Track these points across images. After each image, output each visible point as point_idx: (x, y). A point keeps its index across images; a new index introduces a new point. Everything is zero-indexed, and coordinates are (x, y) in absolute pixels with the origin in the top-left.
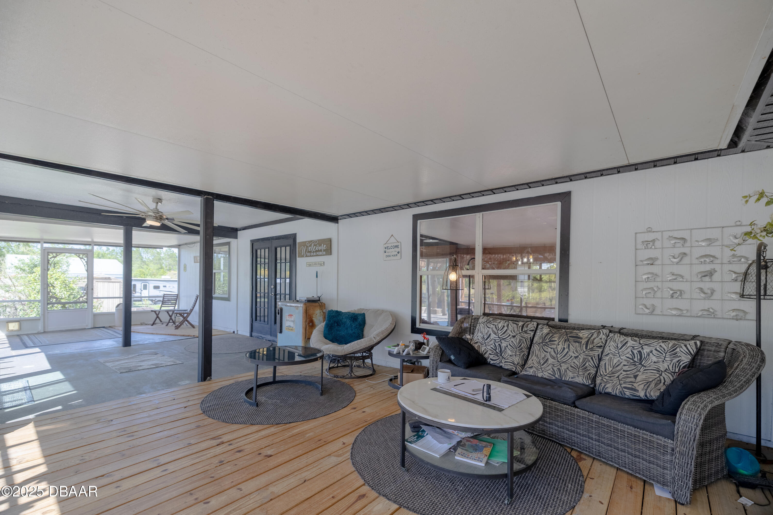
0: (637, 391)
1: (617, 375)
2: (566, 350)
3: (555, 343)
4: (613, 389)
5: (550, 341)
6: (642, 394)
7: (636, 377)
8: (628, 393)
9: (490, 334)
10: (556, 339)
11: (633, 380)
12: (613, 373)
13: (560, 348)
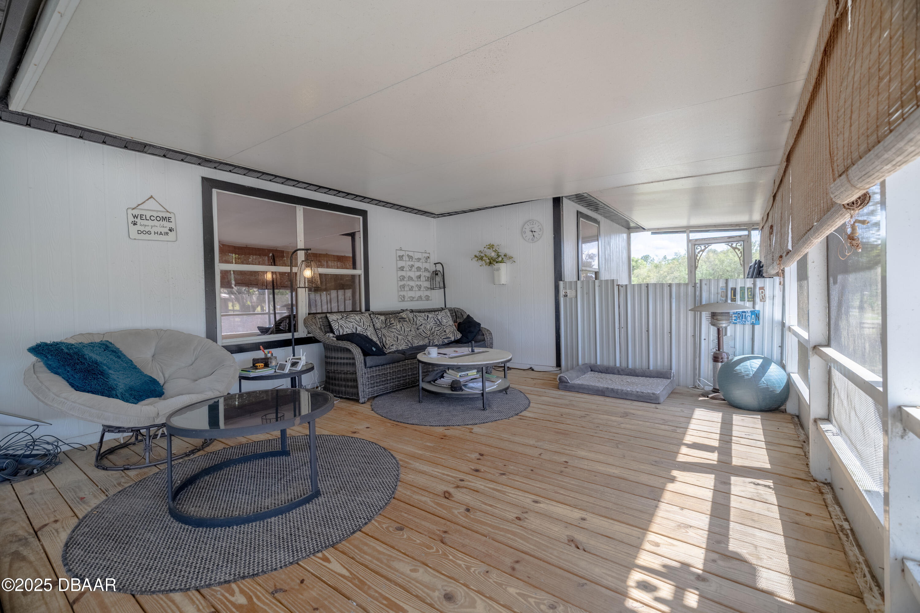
0: (449, 338)
1: (435, 334)
2: (403, 328)
3: (395, 324)
4: (438, 342)
5: (391, 324)
6: (453, 339)
7: (445, 331)
8: (446, 341)
9: (356, 328)
10: (393, 322)
11: (445, 333)
12: (432, 334)
13: (398, 327)
